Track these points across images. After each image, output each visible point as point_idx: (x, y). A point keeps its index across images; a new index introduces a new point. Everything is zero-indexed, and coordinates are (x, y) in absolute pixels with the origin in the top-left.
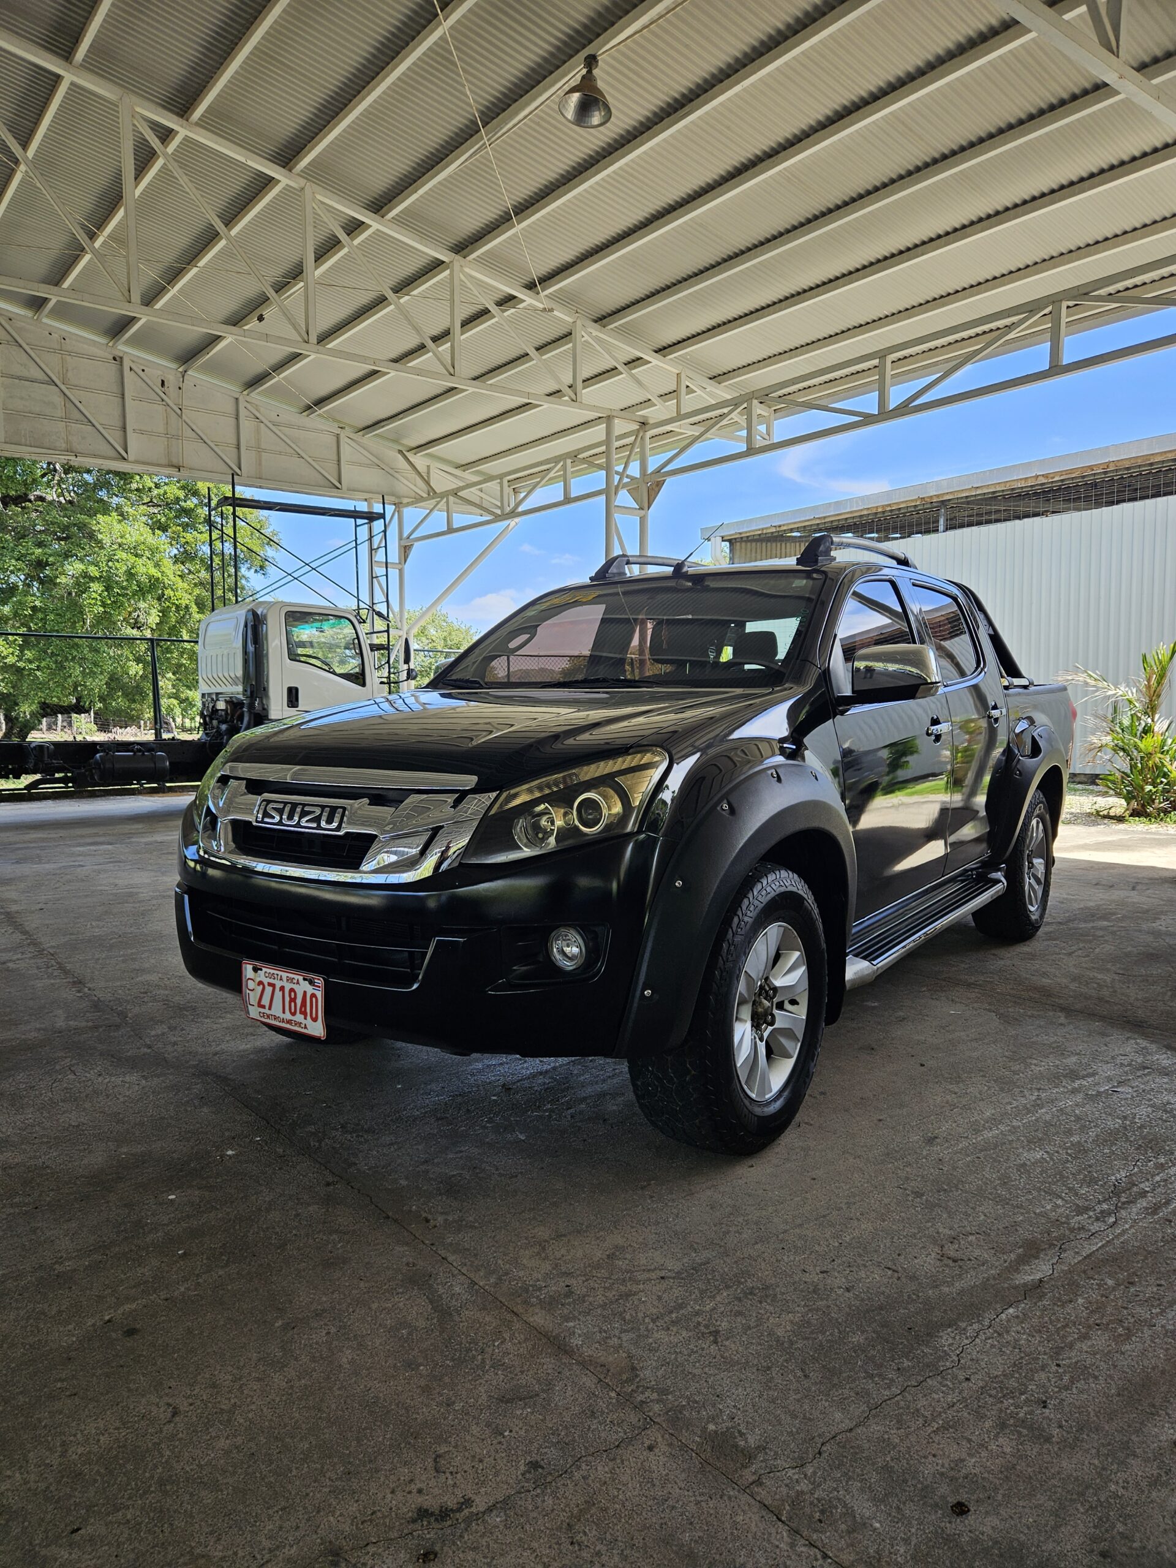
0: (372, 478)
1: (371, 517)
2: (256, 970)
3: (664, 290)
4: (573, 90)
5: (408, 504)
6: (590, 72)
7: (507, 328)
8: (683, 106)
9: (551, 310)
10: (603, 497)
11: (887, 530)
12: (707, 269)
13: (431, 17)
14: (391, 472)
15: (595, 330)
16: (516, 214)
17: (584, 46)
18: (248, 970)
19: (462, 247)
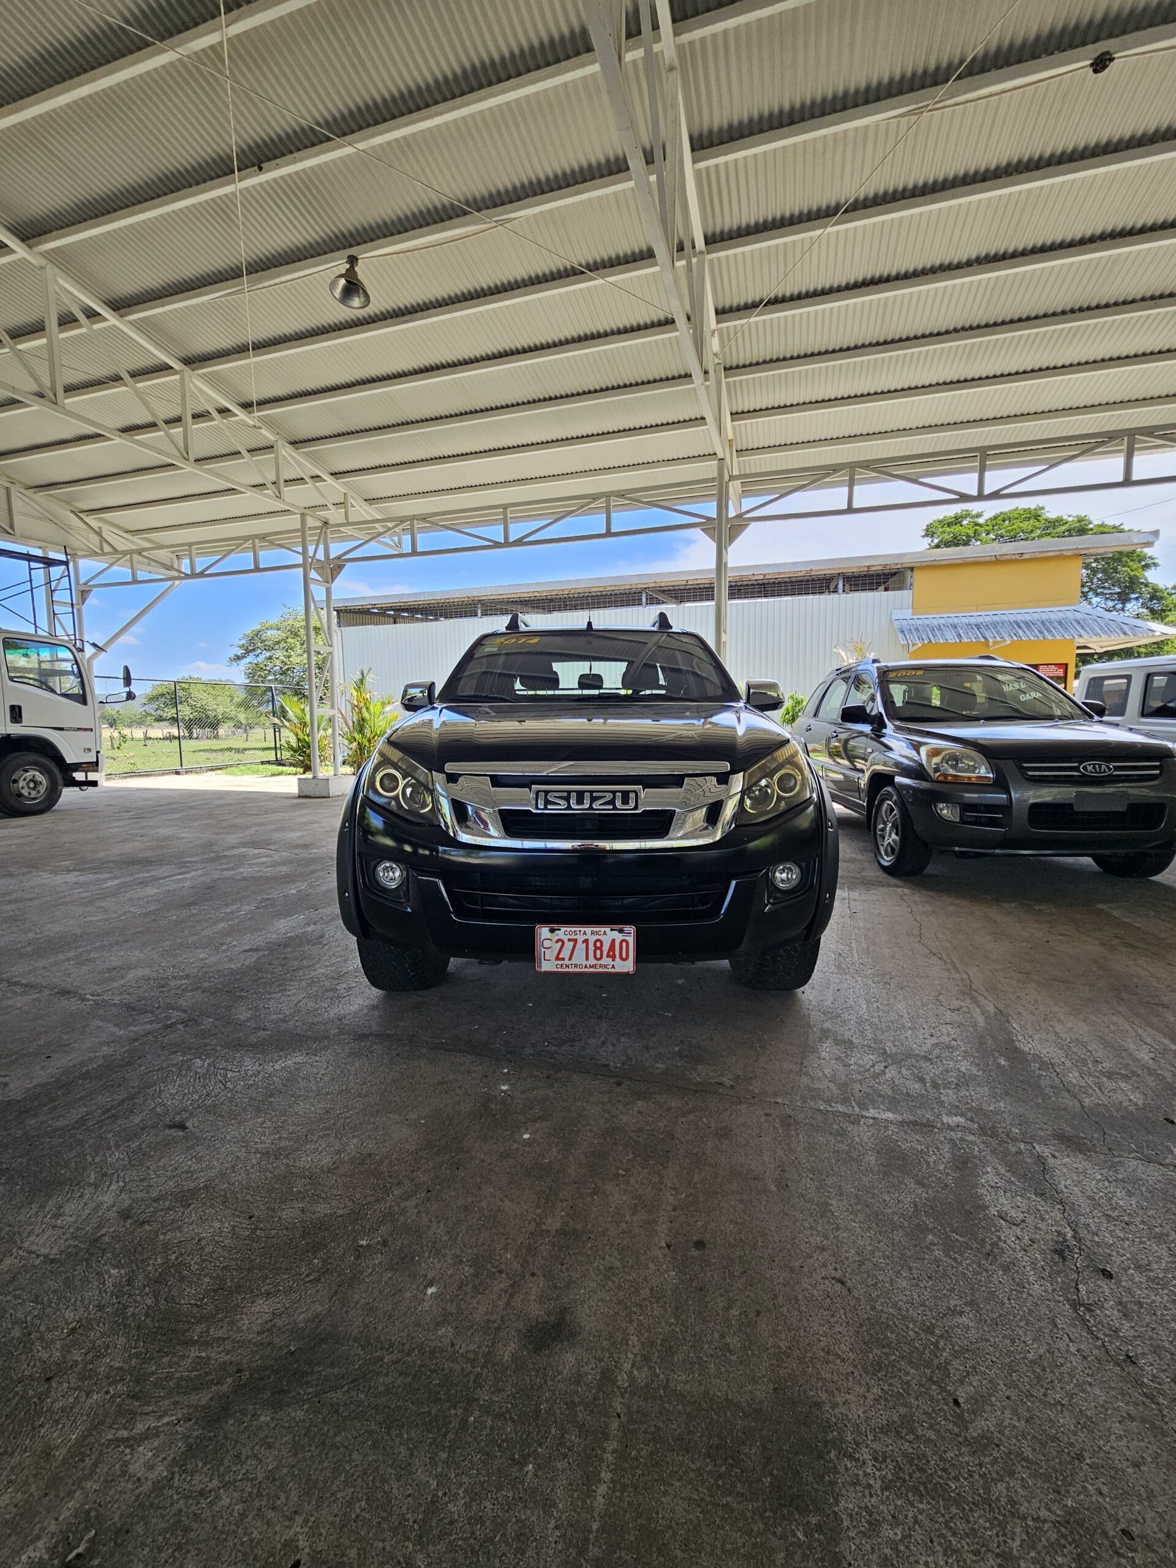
0: (45, 529)
1: (49, 563)
2: (552, 931)
3: (348, 434)
4: (341, 276)
5: (85, 556)
6: (352, 267)
7: (228, 433)
8: (403, 315)
9: (260, 428)
10: (301, 570)
11: (427, 615)
12: (385, 427)
13: (227, 171)
14: (66, 529)
15: (290, 449)
16: (253, 349)
17: (351, 246)
18: (544, 932)
19: (192, 361)
